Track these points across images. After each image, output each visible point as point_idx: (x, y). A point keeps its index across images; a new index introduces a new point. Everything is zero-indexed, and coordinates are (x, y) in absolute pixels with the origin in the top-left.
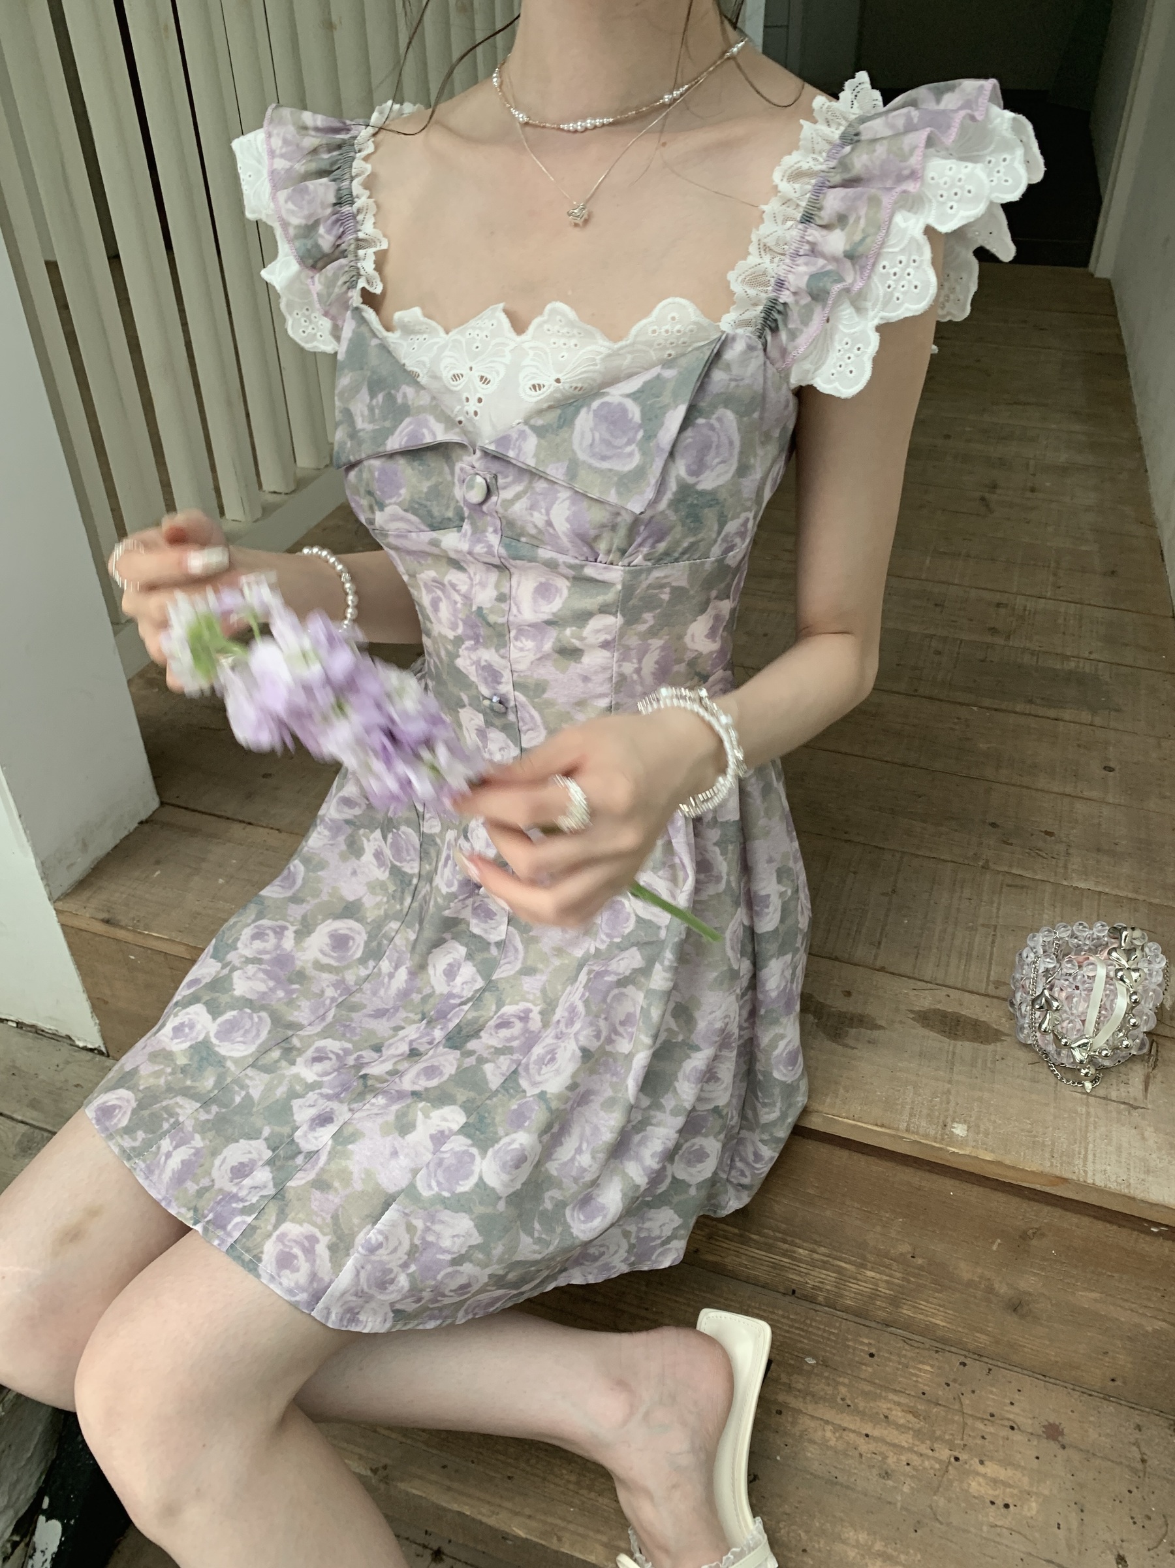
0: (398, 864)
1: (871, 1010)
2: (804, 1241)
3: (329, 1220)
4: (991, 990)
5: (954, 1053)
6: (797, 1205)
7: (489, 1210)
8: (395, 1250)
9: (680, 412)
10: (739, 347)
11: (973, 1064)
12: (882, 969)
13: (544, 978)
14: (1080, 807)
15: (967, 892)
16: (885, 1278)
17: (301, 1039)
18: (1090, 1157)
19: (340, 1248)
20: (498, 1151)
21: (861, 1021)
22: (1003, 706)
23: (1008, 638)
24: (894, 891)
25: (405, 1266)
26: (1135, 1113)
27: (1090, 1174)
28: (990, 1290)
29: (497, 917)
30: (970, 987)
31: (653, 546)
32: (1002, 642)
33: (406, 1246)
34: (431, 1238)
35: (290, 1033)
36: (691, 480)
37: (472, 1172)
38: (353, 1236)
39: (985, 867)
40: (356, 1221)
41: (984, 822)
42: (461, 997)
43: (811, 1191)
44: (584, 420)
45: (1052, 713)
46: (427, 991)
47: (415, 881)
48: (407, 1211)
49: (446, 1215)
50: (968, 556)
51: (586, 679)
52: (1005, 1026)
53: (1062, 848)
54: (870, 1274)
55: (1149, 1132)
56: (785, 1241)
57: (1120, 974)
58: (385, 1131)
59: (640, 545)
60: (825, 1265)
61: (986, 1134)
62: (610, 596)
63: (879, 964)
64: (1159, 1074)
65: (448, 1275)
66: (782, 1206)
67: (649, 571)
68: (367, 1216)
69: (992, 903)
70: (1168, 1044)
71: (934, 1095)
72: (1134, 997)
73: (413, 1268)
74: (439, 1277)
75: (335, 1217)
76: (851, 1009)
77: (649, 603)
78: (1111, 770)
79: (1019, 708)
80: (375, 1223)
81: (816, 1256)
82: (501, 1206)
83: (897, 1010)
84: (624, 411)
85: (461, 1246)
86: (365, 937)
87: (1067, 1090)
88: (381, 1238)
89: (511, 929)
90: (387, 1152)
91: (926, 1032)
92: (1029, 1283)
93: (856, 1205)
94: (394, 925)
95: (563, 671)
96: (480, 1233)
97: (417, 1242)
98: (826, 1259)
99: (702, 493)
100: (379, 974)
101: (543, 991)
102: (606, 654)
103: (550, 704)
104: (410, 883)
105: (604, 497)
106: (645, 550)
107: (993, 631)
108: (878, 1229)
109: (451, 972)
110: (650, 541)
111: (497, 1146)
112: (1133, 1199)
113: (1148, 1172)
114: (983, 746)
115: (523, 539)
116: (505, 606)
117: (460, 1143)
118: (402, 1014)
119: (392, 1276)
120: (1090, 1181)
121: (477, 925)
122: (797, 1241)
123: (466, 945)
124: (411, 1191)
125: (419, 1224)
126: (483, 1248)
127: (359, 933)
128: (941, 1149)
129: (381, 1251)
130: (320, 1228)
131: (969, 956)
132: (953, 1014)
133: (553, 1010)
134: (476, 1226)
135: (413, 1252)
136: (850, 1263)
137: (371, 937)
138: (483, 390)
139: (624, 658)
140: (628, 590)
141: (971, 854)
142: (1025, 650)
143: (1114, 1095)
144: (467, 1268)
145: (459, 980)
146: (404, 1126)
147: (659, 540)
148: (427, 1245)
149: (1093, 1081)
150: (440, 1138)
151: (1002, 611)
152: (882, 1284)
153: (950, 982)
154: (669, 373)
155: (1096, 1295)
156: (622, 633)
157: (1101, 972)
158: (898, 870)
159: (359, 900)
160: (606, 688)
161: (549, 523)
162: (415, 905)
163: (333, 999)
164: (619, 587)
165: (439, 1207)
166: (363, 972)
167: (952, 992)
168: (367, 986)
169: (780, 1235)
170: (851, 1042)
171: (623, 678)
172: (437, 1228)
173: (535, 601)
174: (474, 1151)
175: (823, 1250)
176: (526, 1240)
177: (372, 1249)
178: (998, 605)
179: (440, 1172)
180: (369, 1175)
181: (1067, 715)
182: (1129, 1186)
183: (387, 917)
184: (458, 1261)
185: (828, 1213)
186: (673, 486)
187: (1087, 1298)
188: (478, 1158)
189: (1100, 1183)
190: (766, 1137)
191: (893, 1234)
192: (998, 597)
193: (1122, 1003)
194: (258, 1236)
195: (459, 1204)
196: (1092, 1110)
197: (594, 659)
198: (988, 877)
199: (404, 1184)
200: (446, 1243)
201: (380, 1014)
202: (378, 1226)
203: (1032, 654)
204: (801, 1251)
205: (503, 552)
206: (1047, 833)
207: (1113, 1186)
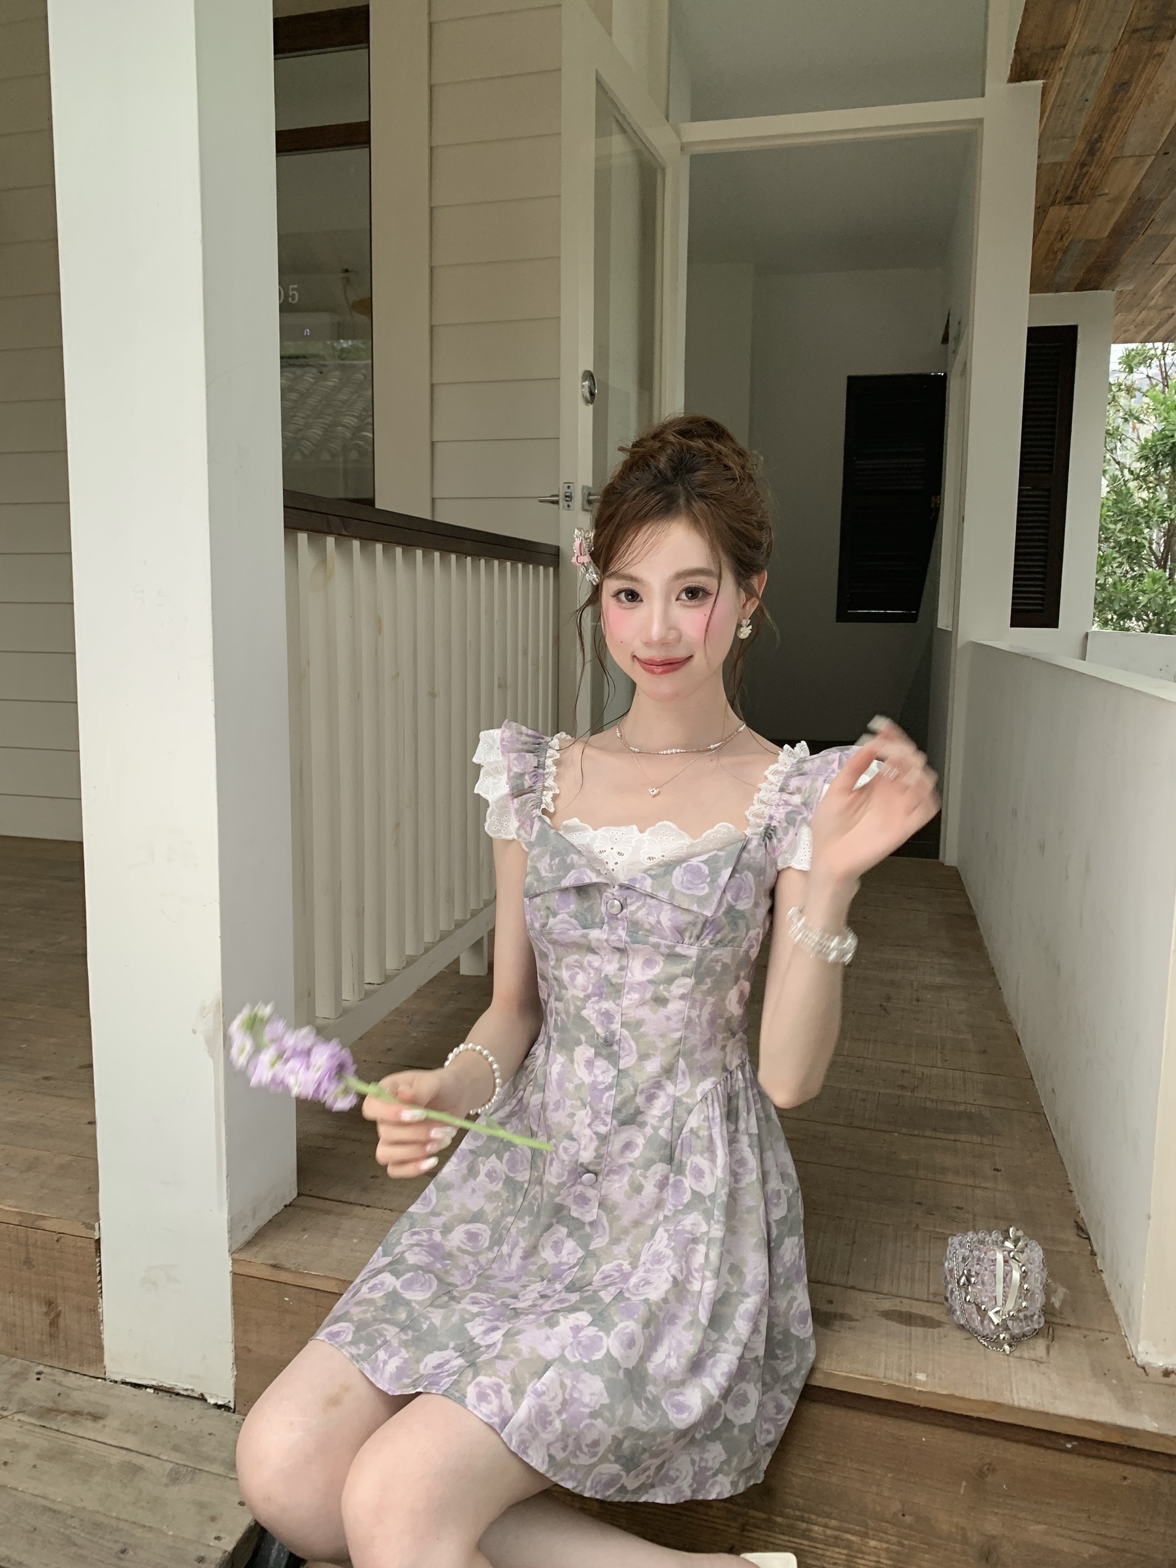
0: (512, 1175)
1: (848, 1310)
2: (818, 1515)
3: (509, 1374)
4: (931, 1297)
5: (910, 1334)
6: (811, 1475)
7: (614, 1375)
8: (553, 1399)
9: (730, 870)
10: (754, 843)
11: (925, 1338)
12: (853, 1288)
13: (628, 1244)
14: (978, 1191)
15: (906, 1243)
16: (885, 1545)
17: (459, 1292)
18: (1015, 1390)
19: (518, 1392)
20: (617, 1333)
21: (842, 1317)
22: (916, 1133)
23: (913, 1091)
24: (854, 1242)
25: (559, 1413)
26: (1042, 1366)
27: (1016, 1400)
28: (965, 1541)
29: (591, 1203)
30: (916, 1297)
31: (714, 936)
32: (909, 1094)
33: (560, 1399)
34: (576, 1395)
35: (451, 1288)
36: (733, 903)
37: (602, 1347)
38: (526, 1385)
39: (917, 1227)
40: (527, 1376)
41: (912, 1201)
42: (568, 1264)
43: (820, 1457)
44: (678, 872)
45: (952, 1137)
46: (541, 1262)
47: (526, 1185)
48: (561, 1371)
49: (586, 1376)
50: (876, 1041)
51: (668, 1018)
52: (944, 1318)
53: (970, 1216)
54: (873, 1543)
55: (1053, 1375)
56: (803, 1520)
57: (1012, 1254)
58: (540, 1327)
59: (708, 934)
60: (836, 1542)
61: (940, 1379)
62: (689, 965)
63: (850, 1283)
64: (1056, 1345)
65: (587, 1426)
66: (798, 1476)
67: (712, 950)
68: (535, 1373)
69: (924, 1249)
70: (1060, 1327)
71: (900, 1357)
72: (1023, 1268)
73: (564, 1416)
74: (582, 1426)
75: (513, 1373)
76: (833, 1310)
77: (710, 972)
78: (998, 1170)
79: (927, 1133)
80: (540, 1378)
81: (829, 1532)
82: (621, 1373)
83: (866, 1310)
84: (700, 868)
85: (596, 1403)
86: (489, 1233)
87: (992, 1352)
88: (544, 1388)
89: (600, 1211)
90: (543, 1337)
91: (890, 1322)
92: (992, 1525)
93: (855, 1466)
94: (510, 1219)
95: (655, 1013)
96: (609, 1395)
97: (567, 1397)
98: (837, 1533)
99: (738, 911)
100: (502, 1255)
101: (629, 1250)
102: (683, 1003)
103: (644, 1035)
104: (522, 1187)
105: (691, 908)
106: (710, 937)
107: (902, 1087)
108: (874, 1488)
109: (557, 1247)
110: (713, 933)
111: (616, 1329)
112: (1047, 1414)
113: (1055, 1398)
114: (904, 1157)
115: (640, 933)
116: (623, 973)
117: (592, 1331)
118: (525, 1279)
119: (550, 1418)
120: (1016, 1404)
121: (576, 1210)
122: (813, 1517)
123: (568, 1227)
124: (562, 1359)
125: (568, 1382)
126: (610, 1407)
127: (485, 1231)
128: (909, 1389)
129: (544, 1398)
130: (503, 1379)
131: (913, 1280)
132: (906, 1312)
133: (639, 1260)
134: (605, 1387)
135: (565, 1403)
136: (853, 1534)
137: (494, 1231)
138: (619, 859)
139: (692, 1007)
140: (700, 961)
141: (905, 1220)
142: (926, 1099)
143: (1026, 1355)
144: (599, 1422)
145: (564, 1252)
146: (551, 1323)
147: (718, 932)
148: (574, 1400)
149: (1010, 1346)
150: (576, 1329)
151: (906, 1075)
152: (883, 1554)
153: (902, 1293)
154: (721, 853)
155: (1041, 1527)
156: (693, 990)
157: (1000, 1257)
158: (855, 1230)
159: (482, 1209)
160: (680, 1025)
161: (659, 922)
162: (526, 1203)
163: (475, 1272)
164: (694, 959)
165: (581, 1369)
166: (491, 1255)
167: (905, 1301)
168: (495, 1266)
169: (798, 1513)
170: (837, 1329)
171: (689, 1018)
172: (580, 1386)
173: (643, 969)
174: (601, 1334)
175: (834, 1523)
176: (637, 1411)
177: (539, 1395)
178: (903, 1071)
179: (580, 1347)
180: (533, 1350)
181: (963, 1138)
182: (1043, 1406)
183: (504, 1215)
184: (594, 1415)
185: (834, 1480)
186: (725, 905)
187: (1035, 1531)
188: (605, 1338)
189: (1023, 1404)
190: (786, 1387)
191: (886, 1493)
192: (902, 1066)
193: (1016, 1275)
194: (462, 1385)
195: (593, 1368)
196: (1012, 1364)
197: (674, 1006)
198: (919, 1233)
199: (557, 1355)
200: (586, 1399)
201: (509, 1279)
202: (543, 1380)
203: (932, 1101)
204: (816, 1528)
205: (628, 939)
206: (957, 1207)
207: (1033, 1407)
